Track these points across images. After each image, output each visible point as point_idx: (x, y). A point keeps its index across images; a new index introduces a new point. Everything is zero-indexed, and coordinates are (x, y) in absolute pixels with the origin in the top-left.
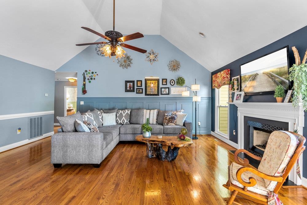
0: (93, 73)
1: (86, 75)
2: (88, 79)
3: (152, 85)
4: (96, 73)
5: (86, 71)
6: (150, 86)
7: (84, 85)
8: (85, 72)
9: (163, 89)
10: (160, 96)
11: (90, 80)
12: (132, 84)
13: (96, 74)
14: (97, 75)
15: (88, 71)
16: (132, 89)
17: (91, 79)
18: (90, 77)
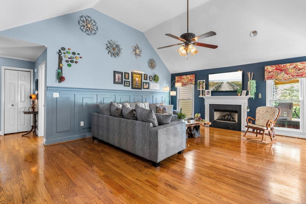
0: (74, 53)
1: (63, 55)
2: (67, 61)
3: (137, 79)
4: (79, 54)
5: (63, 49)
6: (135, 80)
7: (60, 68)
8: (61, 49)
9: (145, 84)
10: (143, 90)
11: (69, 63)
12: (120, 75)
13: (79, 56)
14: (81, 58)
15: (67, 50)
16: (120, 81)
17: (72, 61)
18: (69, 58)
